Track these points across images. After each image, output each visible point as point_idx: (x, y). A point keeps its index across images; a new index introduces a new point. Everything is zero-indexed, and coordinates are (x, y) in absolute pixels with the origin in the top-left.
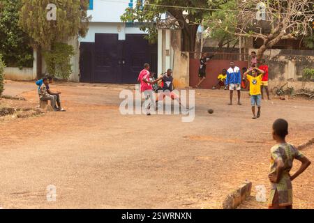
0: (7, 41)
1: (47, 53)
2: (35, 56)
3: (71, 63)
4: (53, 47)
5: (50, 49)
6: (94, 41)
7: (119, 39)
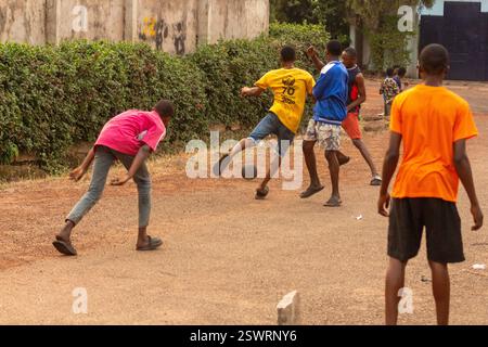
0: (310, 14)
1: (372, 32)
2: (353, 37)
3: (408, 48)
4: (381, 23)
5: (376, 27)
6: (442, 14)
7: (482, 10)
